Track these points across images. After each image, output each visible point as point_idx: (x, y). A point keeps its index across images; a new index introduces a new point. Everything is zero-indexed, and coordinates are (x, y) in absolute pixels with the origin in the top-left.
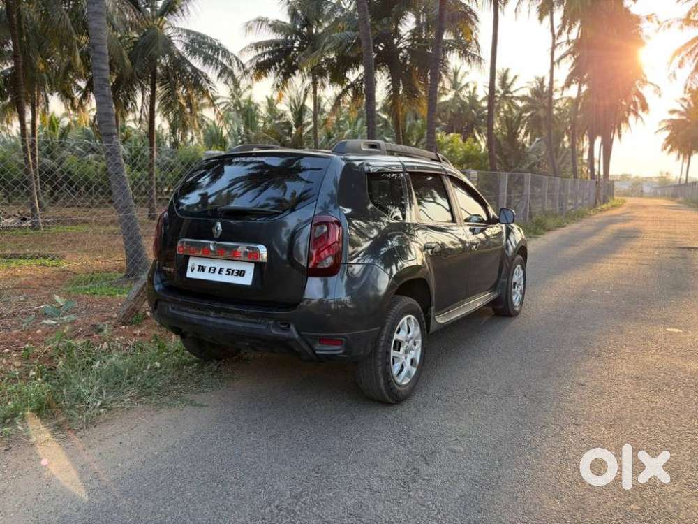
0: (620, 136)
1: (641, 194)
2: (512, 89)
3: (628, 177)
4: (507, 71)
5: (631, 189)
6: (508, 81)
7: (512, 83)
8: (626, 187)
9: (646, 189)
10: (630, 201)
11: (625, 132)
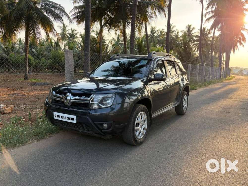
0: (234, 51)
1: (243, 74)
2: (192, 33)
3: (238, 68)
4: (191, 25)
5: (238, 72)
6: (191, 30)
7: (192, 30)
8: (237, 72)
9: (245, 73)
10: (237, 77)
11: (236, 50)
